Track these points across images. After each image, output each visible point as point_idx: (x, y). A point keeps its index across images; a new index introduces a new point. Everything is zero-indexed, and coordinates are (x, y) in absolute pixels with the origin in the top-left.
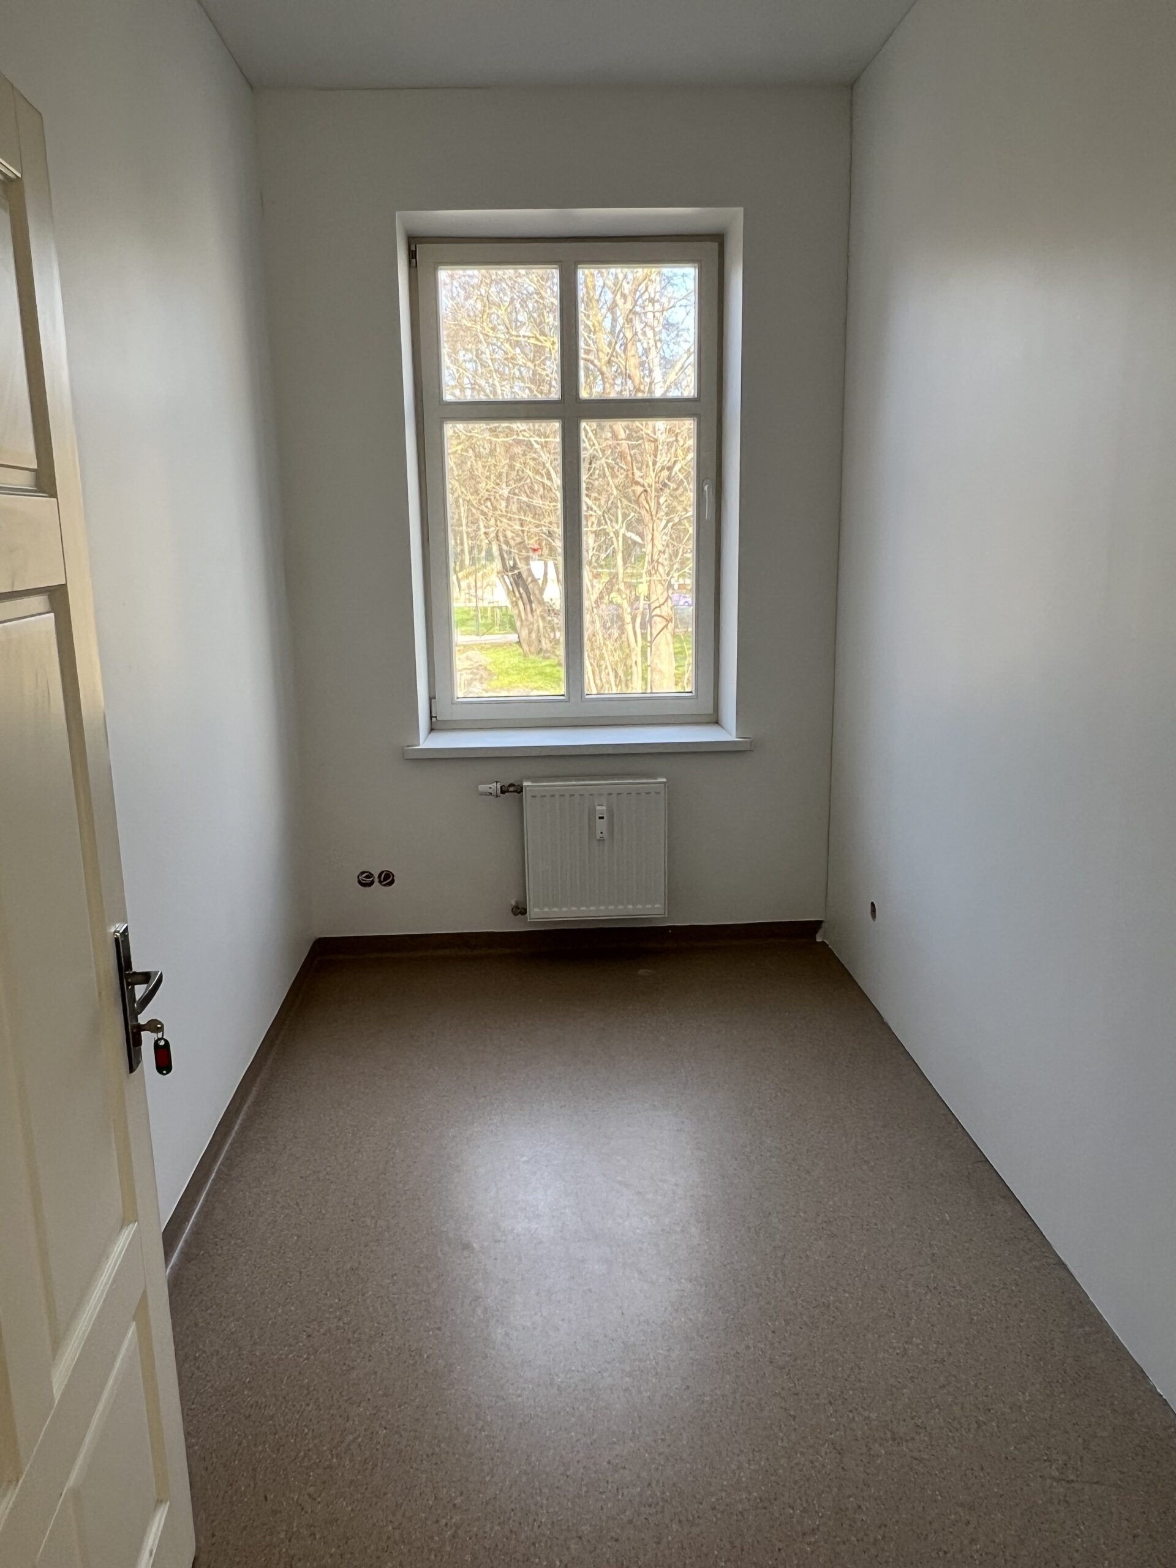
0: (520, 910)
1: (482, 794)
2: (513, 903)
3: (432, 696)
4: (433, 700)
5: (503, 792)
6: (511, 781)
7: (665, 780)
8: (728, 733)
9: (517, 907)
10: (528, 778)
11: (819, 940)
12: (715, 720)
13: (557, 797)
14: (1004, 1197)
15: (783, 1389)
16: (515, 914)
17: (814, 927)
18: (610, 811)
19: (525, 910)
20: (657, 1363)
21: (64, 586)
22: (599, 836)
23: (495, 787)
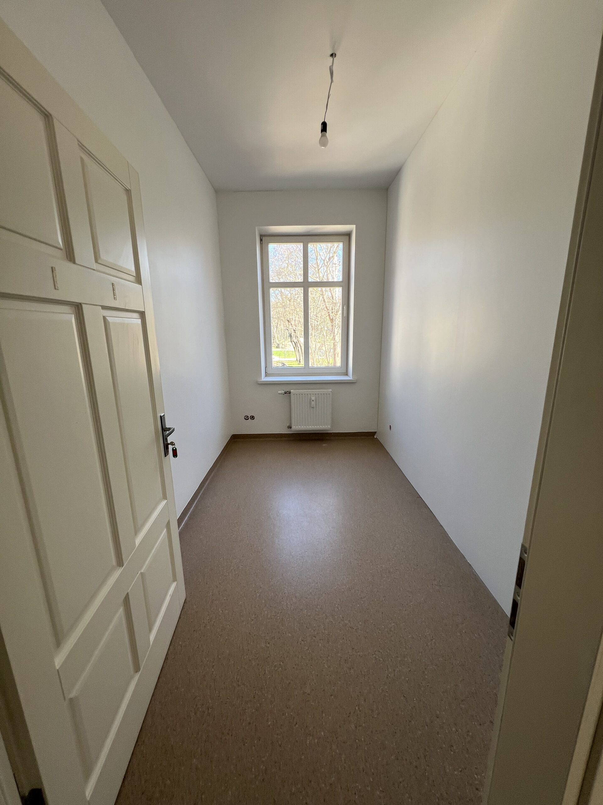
0: (290, 427)
1: (279, 394)
2: (288, 425)
3: (266, 366)
4: (266, 368)
5: (285, 393)
6: (288, 390)
7: (331, 390)
8: (350, 377)
9: (289, 426)
10: (292, 390)
11: (375, 437)
12: (346, 374)
13: (301, 395)
14: (425, 507)
15: (357, 558)
16: (288, 428)
17: (374, 434)
18: (316, 399)
19: (291, 427)
20: (321, 550)
21: (144, 312)
22: (312, 406)
23: (283, 392)
